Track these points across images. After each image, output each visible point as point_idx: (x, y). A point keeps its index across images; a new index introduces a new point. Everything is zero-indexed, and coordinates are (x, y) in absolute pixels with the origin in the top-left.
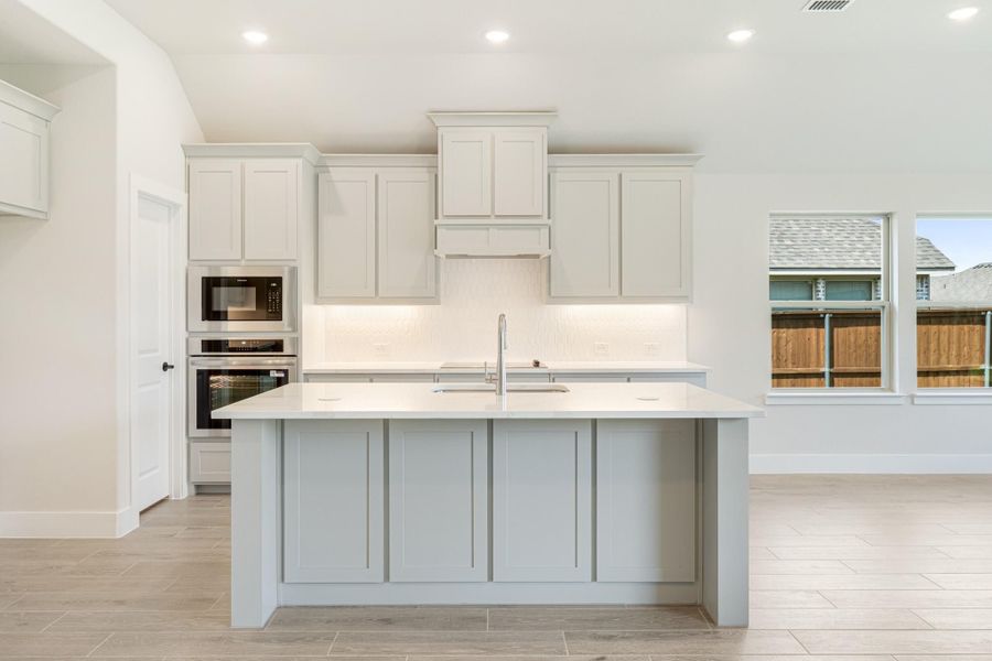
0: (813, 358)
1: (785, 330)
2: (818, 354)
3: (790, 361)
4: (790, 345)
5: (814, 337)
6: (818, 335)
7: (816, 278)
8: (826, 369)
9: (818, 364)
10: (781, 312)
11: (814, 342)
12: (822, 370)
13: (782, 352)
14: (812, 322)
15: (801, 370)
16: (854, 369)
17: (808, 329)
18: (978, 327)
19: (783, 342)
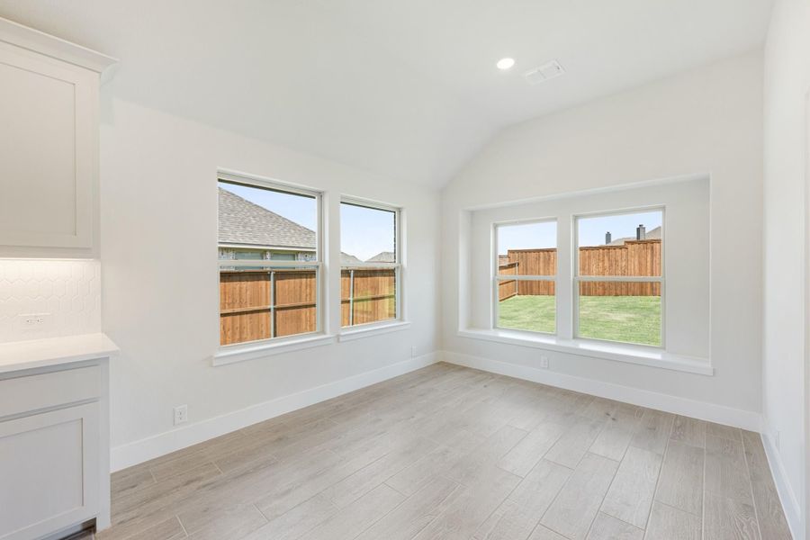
0: (264, 300)
1: (245, 282)
2: (267, 297)
3: (248, 303)
4: (248, 293)
5: (264, 286)
6: (266, 285)
7: (265, 251)
8: (272, 307)
9: (267, 303)
10: (242, 271)
11: (264, 290)
12: (269, 307)
13: (244, 297)
14: (263, 277)
15: (256, 308)
16: (287, 305)
17: (260, 282)
18: (347, 279)
19: (244, 291)
